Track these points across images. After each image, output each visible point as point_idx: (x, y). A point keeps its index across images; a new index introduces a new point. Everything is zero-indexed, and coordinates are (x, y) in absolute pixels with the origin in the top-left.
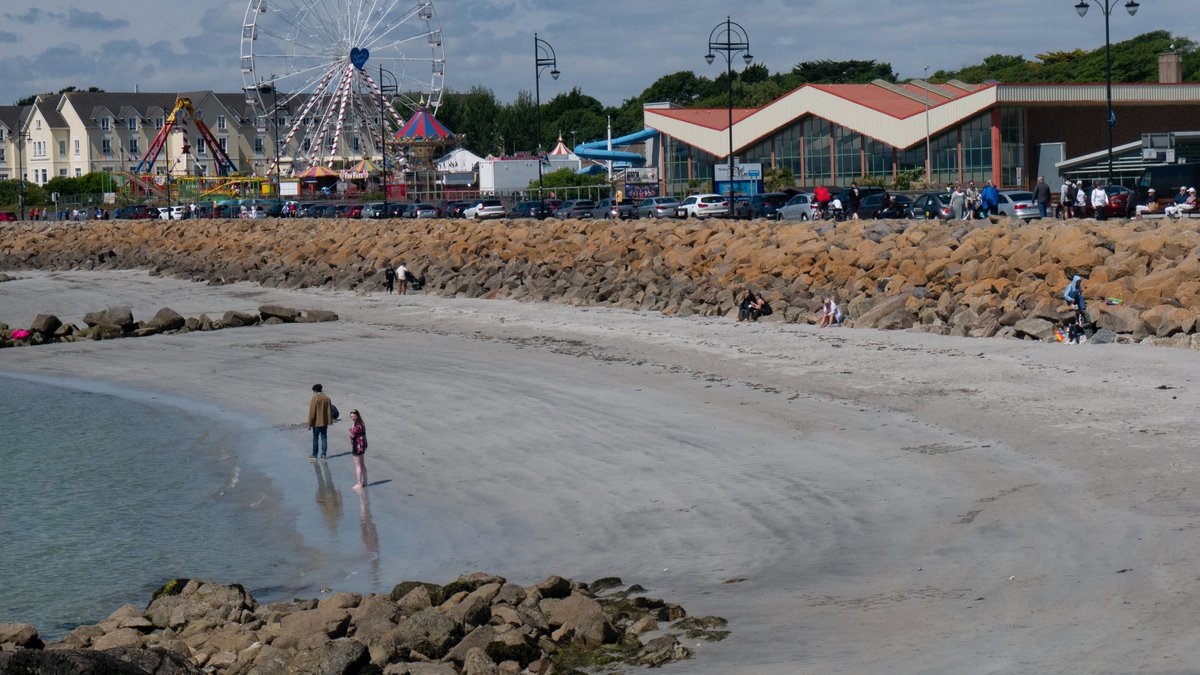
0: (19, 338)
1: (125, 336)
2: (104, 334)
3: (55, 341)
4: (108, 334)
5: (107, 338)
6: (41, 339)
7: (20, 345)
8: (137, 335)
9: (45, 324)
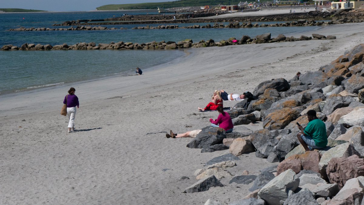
0: (234, 42)
1: (265, 42)
2: (258, 42)
3: (245, 44)
4: (260, 42)
5: (259, 43)
6: (241, 43)
7: (234, 45)
8: (269, 43)
9: (243, 38)
